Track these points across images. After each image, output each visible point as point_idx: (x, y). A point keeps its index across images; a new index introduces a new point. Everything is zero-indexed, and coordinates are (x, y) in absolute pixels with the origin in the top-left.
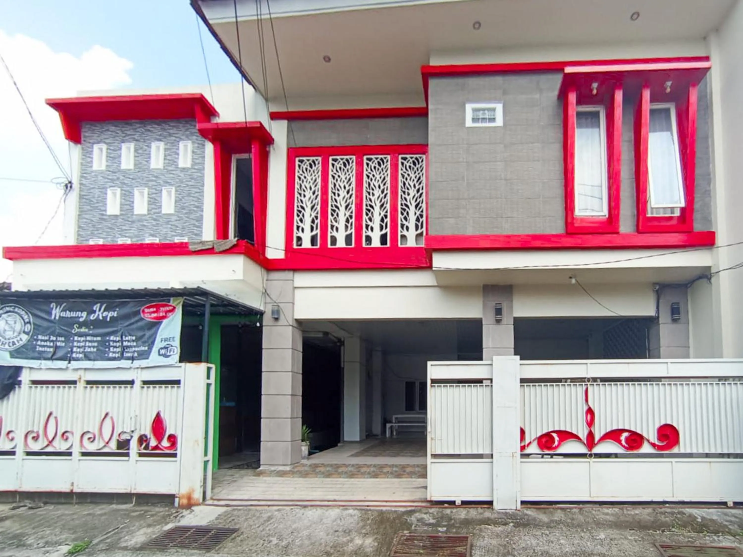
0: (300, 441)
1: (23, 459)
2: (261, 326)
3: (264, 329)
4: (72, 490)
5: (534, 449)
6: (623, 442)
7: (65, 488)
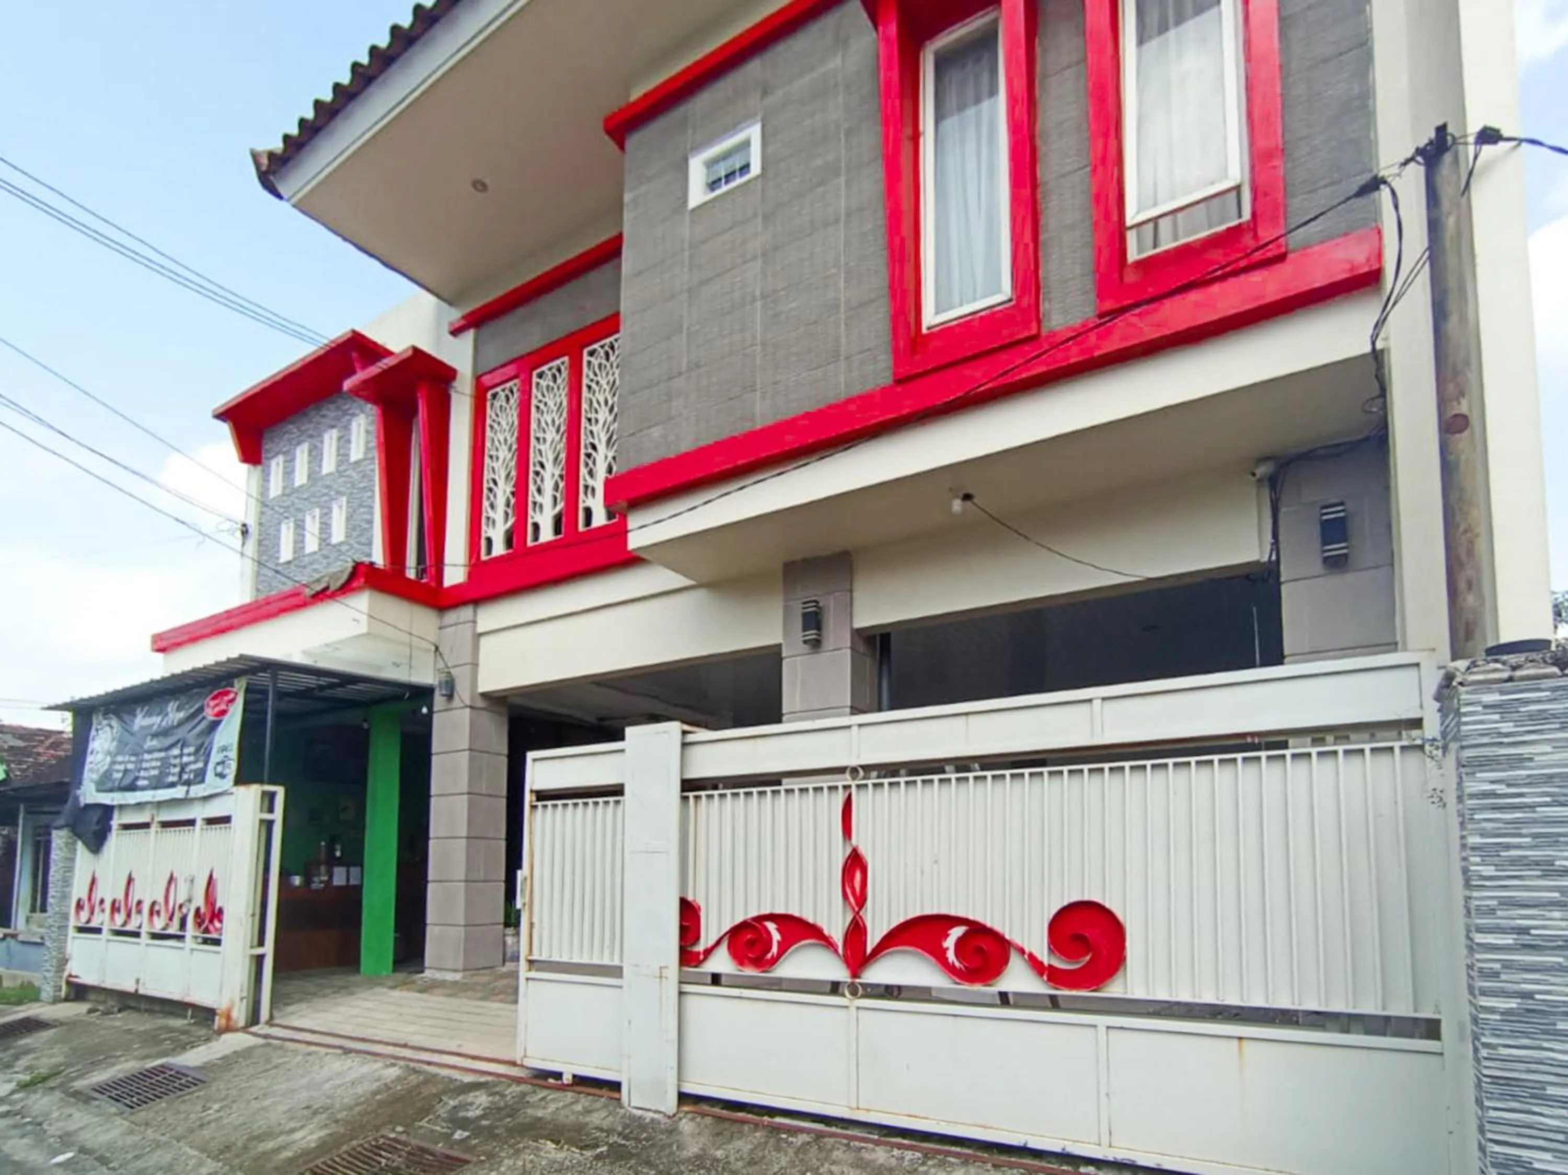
0: (501, 927)
1: (108, 941)
2: (431, 711)
3: (436, 718)
4: (137, 991)
5: (721, 962)
6: (951, 956)
7: (129, 986)
